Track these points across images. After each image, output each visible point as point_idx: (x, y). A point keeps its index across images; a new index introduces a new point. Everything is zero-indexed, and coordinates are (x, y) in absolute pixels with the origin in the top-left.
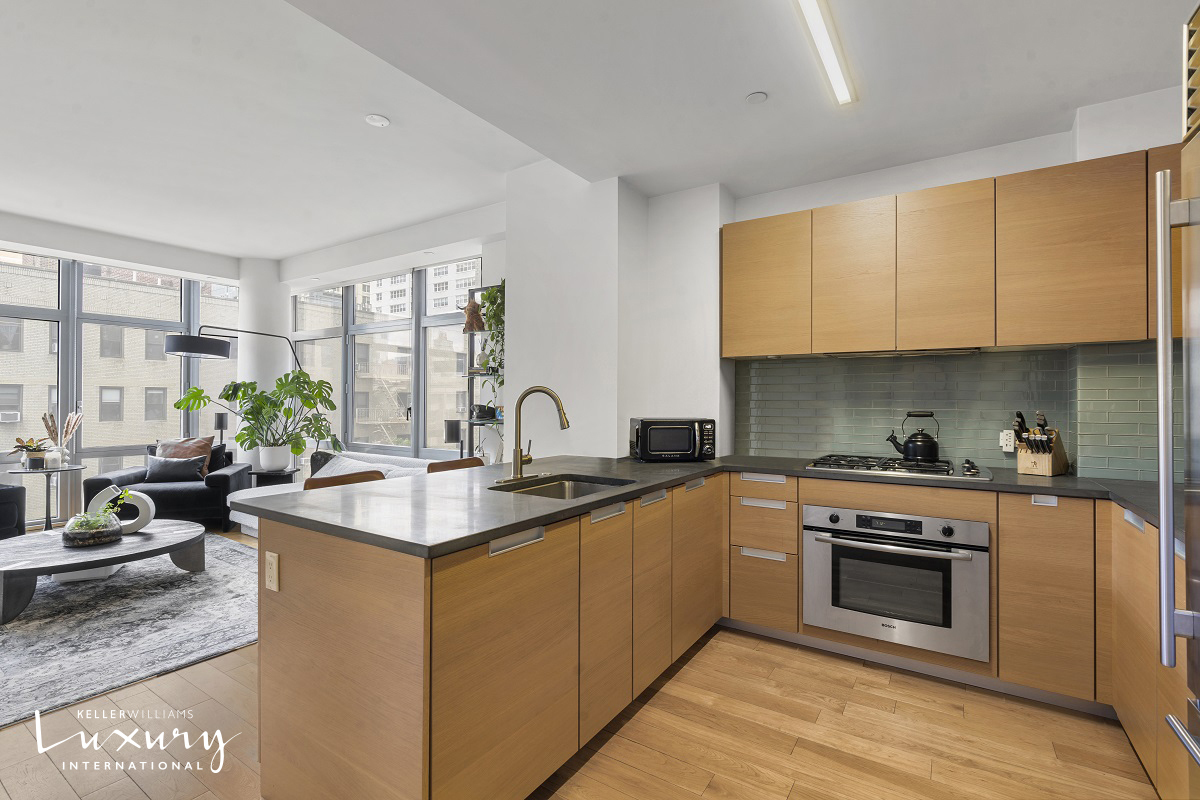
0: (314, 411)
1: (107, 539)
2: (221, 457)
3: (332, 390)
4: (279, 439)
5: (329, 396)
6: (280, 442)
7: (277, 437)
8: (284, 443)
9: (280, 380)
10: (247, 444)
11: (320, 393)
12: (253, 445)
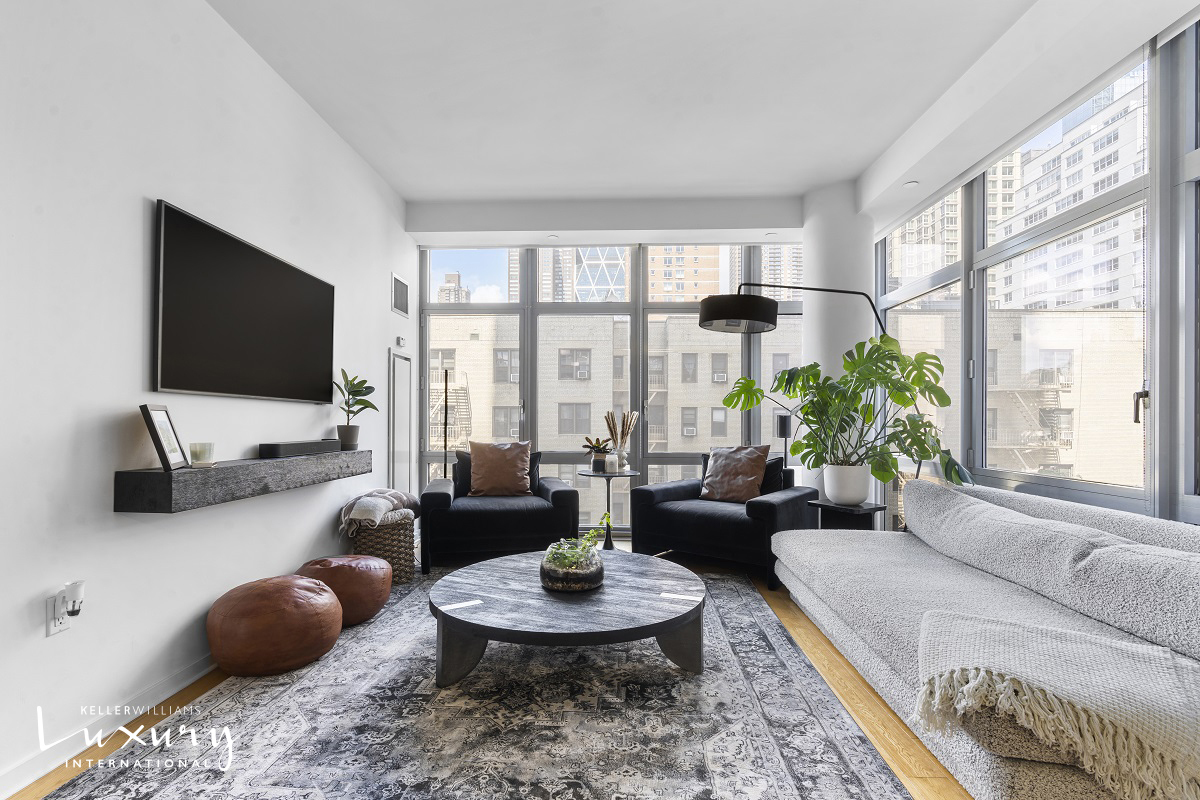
0: (910, 410)
1: (577, 587)
2: (776, 475)
3: (941, 368)
4: (852, 454)
5: (937, 379)
6: (854, 458)
7: (849, 450)
8: (860, 460)
9: (850, 354)
10: (811, 459)
11: (920, 379)
12: (819, 462)
